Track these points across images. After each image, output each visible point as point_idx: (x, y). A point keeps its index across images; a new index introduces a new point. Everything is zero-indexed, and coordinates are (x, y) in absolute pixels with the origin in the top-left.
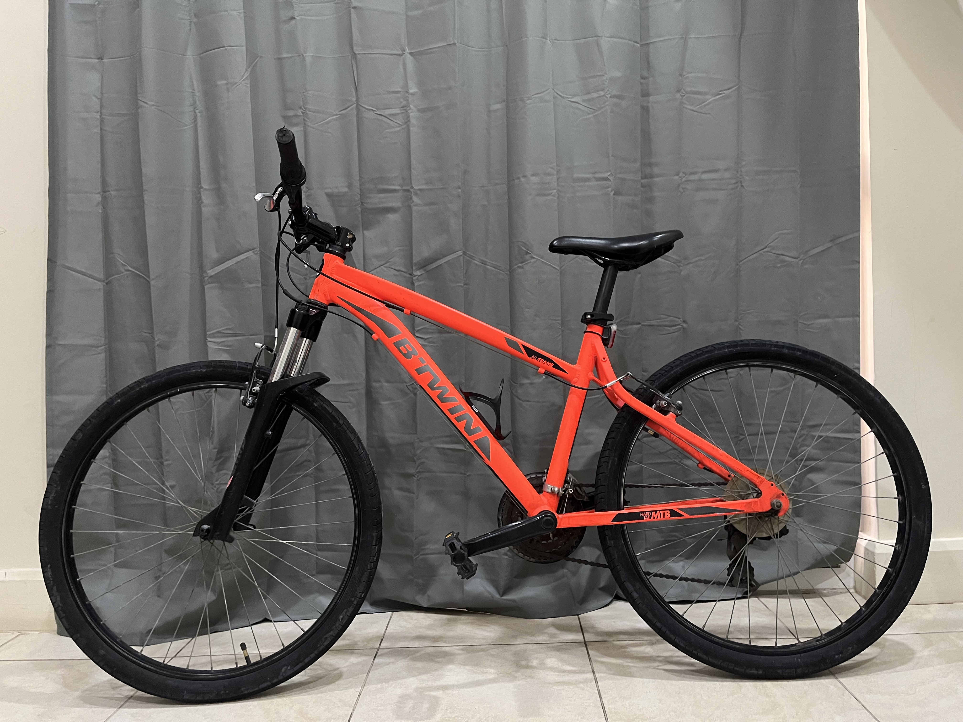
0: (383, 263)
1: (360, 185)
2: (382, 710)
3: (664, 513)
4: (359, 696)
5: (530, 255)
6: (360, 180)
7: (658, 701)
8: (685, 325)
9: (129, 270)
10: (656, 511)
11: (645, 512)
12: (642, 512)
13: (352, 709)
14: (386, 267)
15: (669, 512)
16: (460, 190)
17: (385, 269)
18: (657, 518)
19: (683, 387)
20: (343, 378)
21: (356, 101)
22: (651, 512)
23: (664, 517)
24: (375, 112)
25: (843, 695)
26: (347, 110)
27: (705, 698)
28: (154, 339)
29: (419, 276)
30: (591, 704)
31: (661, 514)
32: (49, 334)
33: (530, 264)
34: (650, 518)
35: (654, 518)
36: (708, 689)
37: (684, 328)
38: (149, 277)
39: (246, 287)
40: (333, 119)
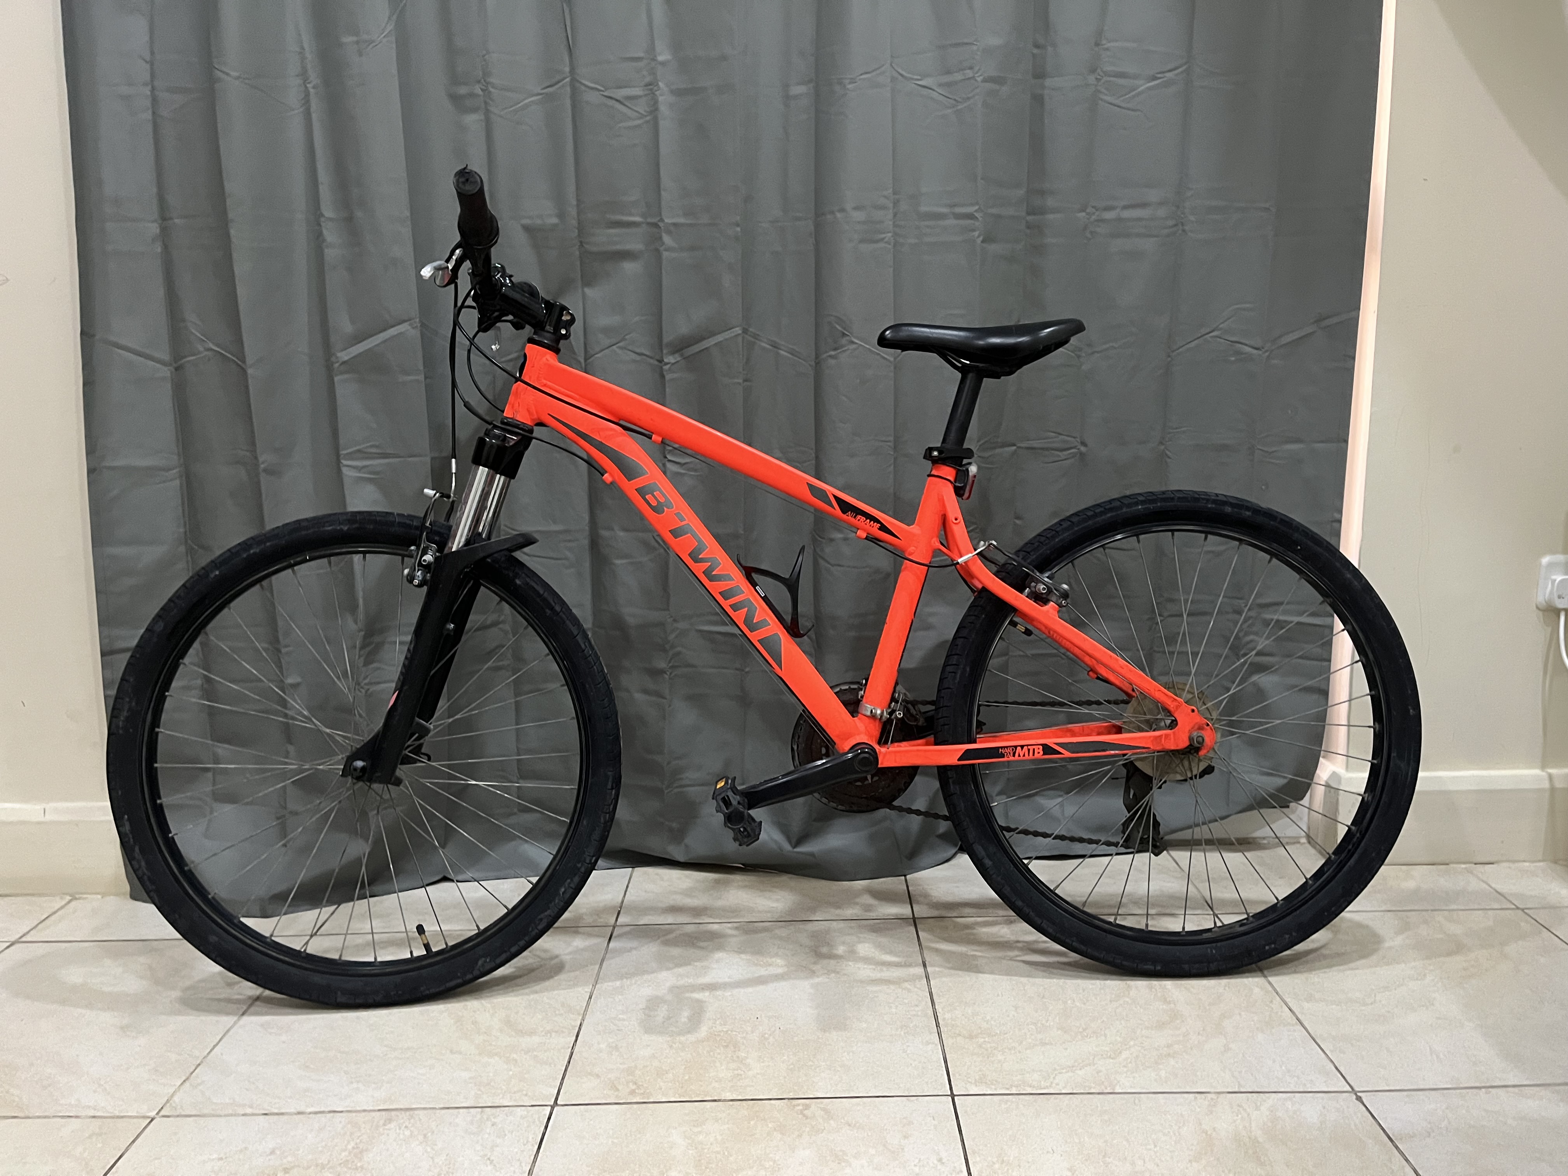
0: (614, 341)
1: (579, 214)
2: (624, 1020)
3: (1034, 749)
4: (590, 998)
5: (848, 338)
6: (578, 206)
7: (1014, 1009)
8: (1083, 449)
9: (212, 350)
10: (1022, 747)
11: (1007, 747)
12: (1002, 748)
13: (581, 1018)
14: (621, 348)
15: (1041, 747)
16: (739, 229)
17: (619, 351)
18: (1024, 756)
19: (1071, 562)
20: (555, 522)
21: (570, 72)
22: (1016, 747)
23: (1034, 755)
24: (602, 93)
25: (1271, 1002)
26: (557, 86)
27: (1078, 1004)
28: (258, 461)
29: (673, 364)
30: (919, 1013)
31: (1029, 750)
32: (91, 450)
33: (849, 352)
34: (1014, 755)
35: (1019, 756)
36: (1084, 990)
37: (1081, 454)
38: (244, 362)
39: (400, 380)
40: (532, 102)
